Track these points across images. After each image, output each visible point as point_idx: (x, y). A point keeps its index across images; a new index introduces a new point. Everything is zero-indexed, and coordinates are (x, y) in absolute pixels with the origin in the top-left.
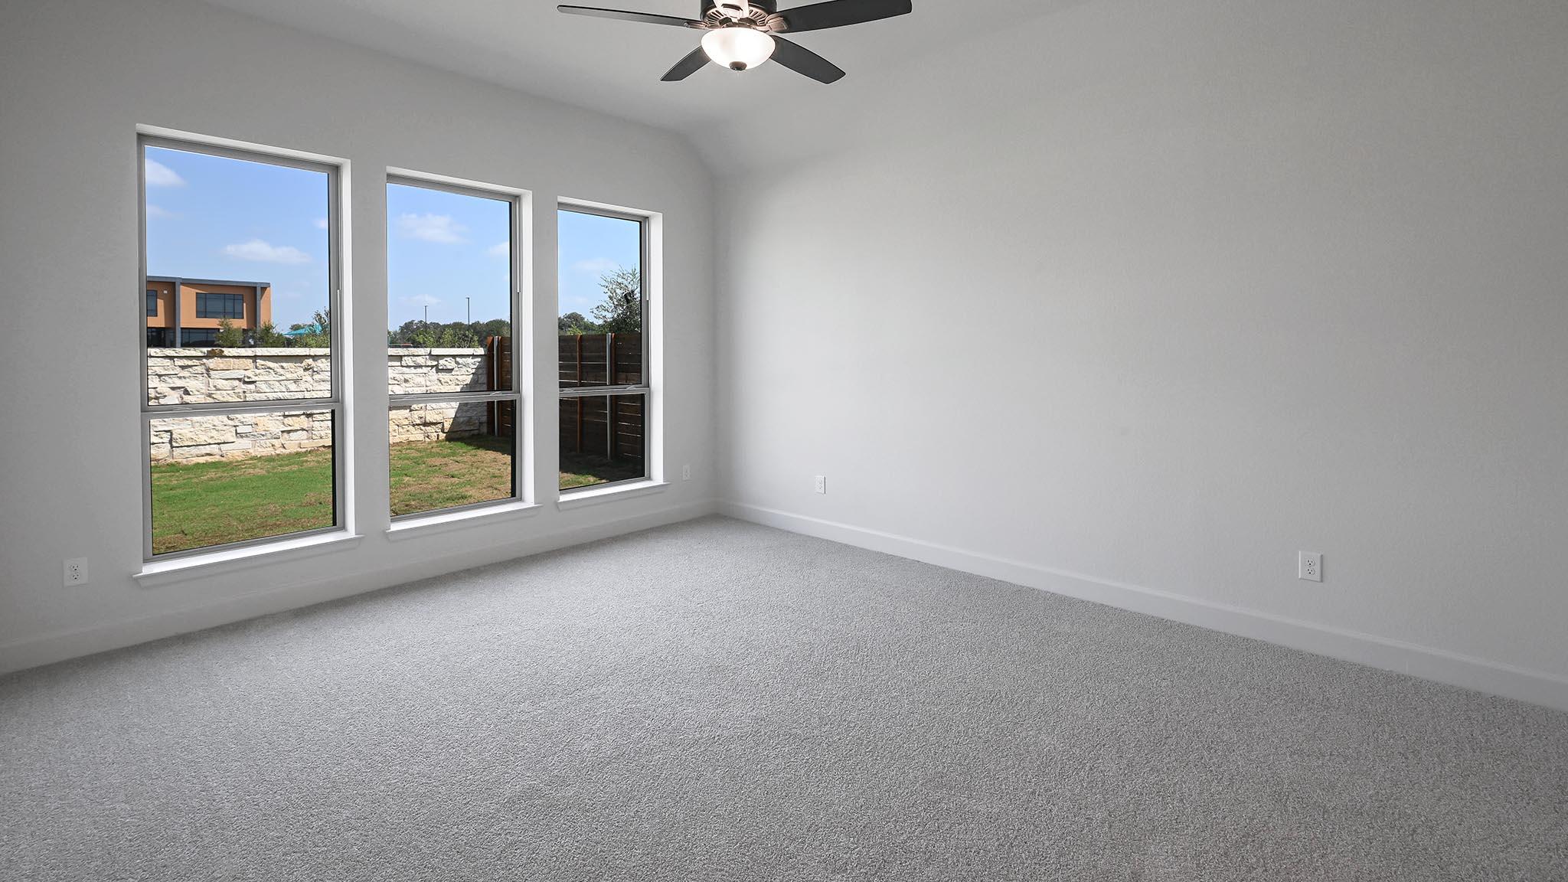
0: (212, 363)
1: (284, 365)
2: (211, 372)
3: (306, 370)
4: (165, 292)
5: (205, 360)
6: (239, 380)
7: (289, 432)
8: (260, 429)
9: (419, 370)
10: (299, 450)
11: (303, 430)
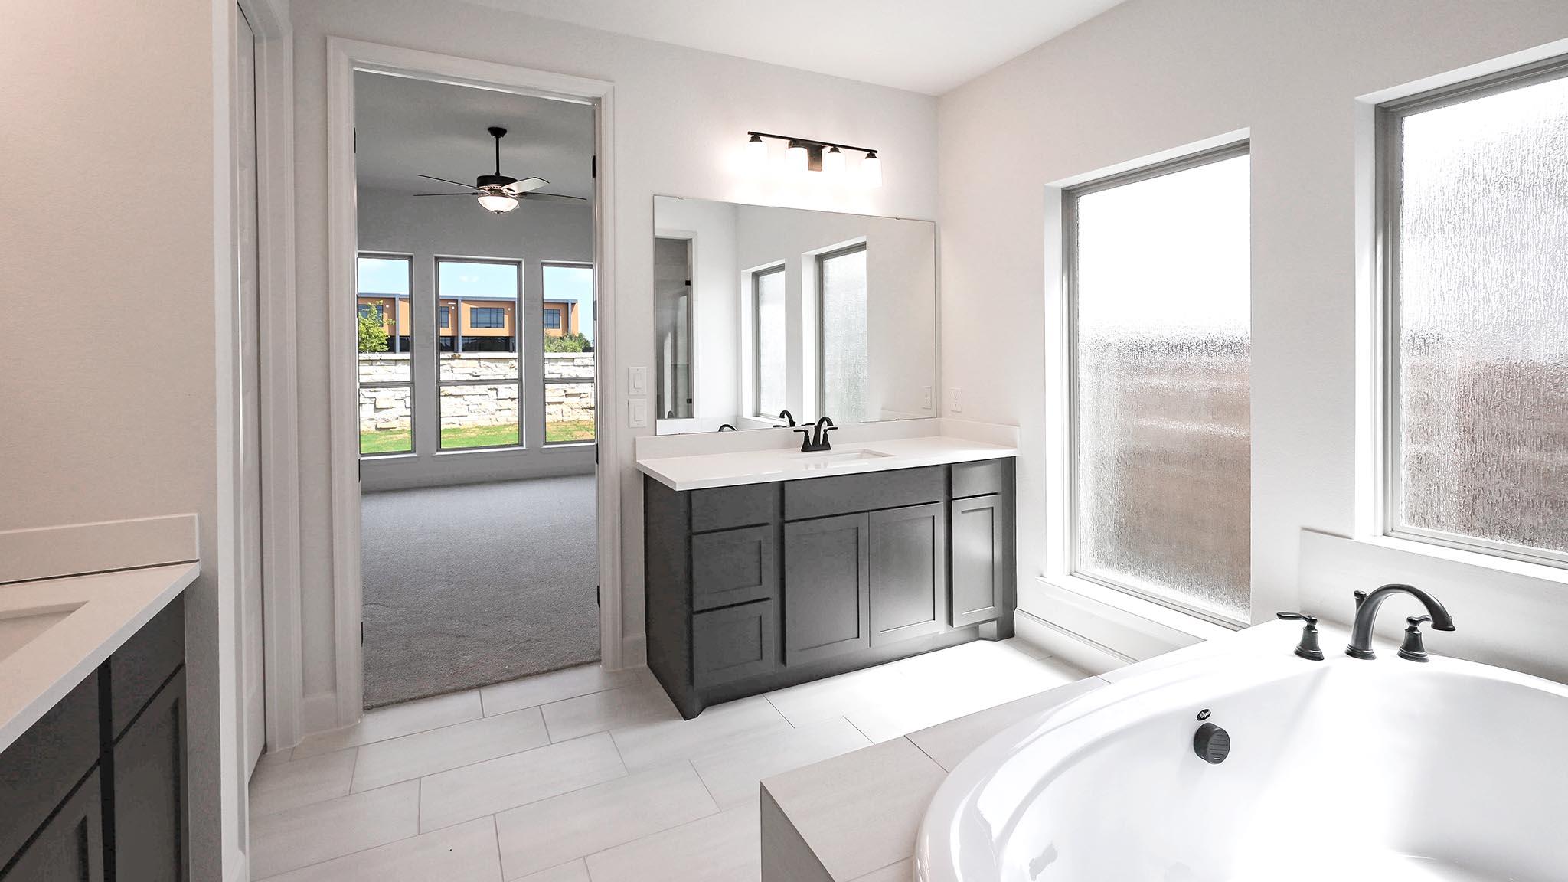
0: (455, 363)
1: (497, 364)
2: (454, 369)
3: (511, 368)
4: (509, 309)
5: (450, 361)
6: (471, 374)
7: (500, 410)
8: (483, 408)
9: (586, 368)
10: (507, 423)
11: (509, 409)
